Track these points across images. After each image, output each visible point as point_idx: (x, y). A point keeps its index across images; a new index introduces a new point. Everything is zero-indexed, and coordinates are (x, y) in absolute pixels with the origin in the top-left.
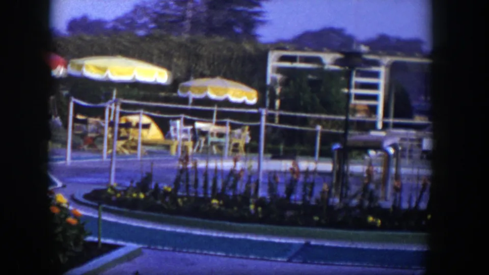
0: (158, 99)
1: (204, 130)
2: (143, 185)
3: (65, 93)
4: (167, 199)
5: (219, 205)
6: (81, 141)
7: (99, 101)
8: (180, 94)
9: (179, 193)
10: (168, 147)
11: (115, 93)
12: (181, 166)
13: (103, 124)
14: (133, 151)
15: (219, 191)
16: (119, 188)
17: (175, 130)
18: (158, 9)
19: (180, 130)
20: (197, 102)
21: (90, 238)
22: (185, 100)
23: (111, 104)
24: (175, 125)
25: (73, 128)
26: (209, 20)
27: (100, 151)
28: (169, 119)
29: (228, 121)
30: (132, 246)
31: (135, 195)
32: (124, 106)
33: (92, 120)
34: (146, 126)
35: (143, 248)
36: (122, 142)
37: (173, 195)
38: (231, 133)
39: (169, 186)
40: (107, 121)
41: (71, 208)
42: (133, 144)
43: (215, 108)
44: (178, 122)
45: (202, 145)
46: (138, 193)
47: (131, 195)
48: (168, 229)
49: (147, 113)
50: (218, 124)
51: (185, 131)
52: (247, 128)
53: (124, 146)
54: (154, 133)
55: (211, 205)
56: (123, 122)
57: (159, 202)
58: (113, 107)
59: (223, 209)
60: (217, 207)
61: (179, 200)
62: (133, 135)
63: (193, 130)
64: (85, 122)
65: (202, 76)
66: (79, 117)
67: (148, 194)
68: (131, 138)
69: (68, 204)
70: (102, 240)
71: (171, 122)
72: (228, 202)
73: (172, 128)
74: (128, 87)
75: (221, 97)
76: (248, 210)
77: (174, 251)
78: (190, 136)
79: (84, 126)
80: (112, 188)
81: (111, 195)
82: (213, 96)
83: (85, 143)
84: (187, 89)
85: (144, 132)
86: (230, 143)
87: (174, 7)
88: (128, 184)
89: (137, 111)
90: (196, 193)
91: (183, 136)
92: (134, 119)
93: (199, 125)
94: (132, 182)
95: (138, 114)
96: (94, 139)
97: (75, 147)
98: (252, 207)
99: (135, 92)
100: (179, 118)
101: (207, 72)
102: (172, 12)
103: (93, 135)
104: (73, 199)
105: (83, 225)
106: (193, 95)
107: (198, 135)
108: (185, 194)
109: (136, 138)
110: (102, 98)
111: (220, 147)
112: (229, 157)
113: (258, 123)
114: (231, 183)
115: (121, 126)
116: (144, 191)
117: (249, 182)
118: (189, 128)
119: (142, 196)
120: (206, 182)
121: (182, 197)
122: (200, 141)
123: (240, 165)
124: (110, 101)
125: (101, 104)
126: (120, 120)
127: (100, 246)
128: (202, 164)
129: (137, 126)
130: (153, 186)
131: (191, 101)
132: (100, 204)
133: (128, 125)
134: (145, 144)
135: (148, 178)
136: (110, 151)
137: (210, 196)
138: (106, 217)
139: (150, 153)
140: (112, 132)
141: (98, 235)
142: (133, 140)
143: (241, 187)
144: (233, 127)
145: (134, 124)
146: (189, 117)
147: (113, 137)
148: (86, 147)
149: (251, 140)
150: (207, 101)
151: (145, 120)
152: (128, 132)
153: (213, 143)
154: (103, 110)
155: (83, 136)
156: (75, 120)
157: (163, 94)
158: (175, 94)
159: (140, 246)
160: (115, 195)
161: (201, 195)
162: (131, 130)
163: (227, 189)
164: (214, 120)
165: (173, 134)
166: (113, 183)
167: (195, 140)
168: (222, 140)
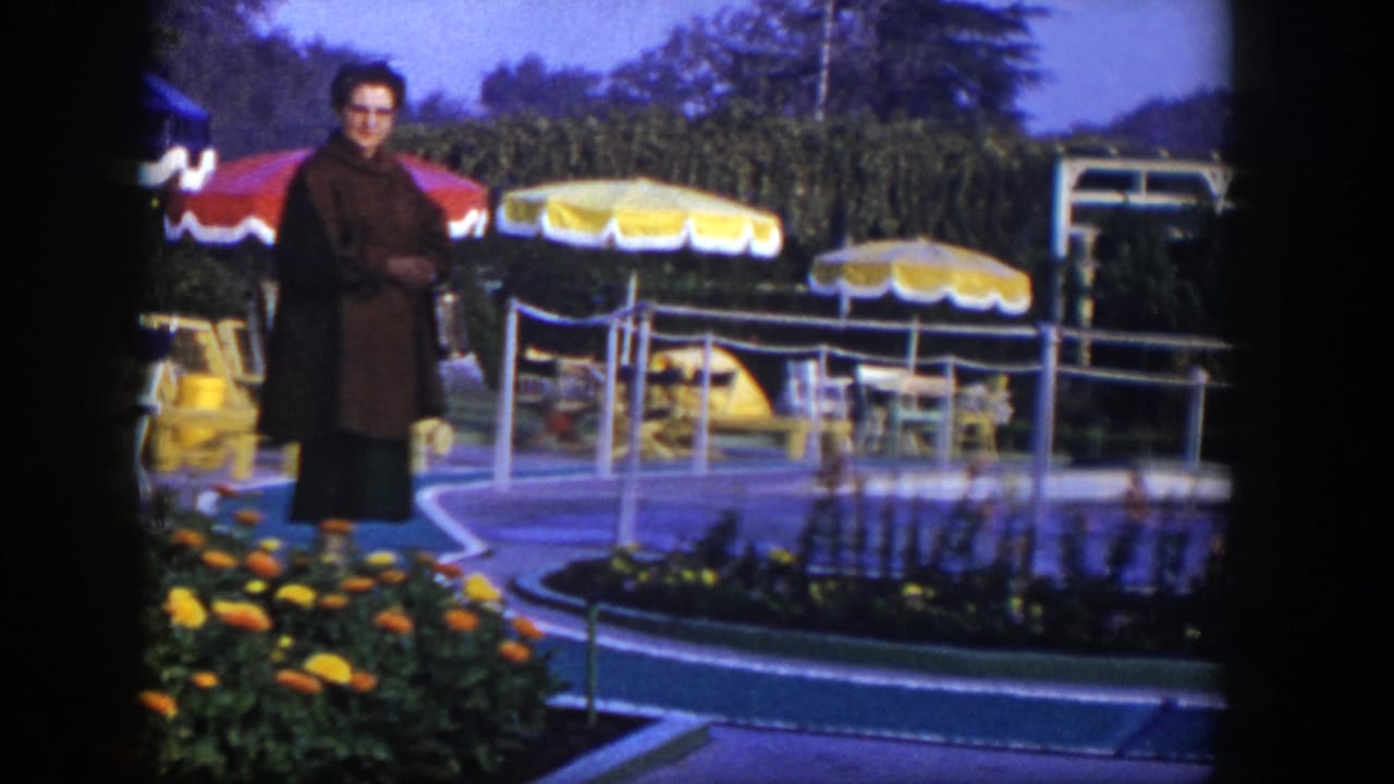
0: (752, 302)
1: (883, 387)
2: (712, 550)
3: (494, 285)
4: (781, 587)
5: (923, 598)
6: (540, 425)
7: (591, 309)
8: (815, 284)
9: (815, 569)
10: (780, 438)
11: (633, 285)
12: (820, 490)
13: (601, 377)
14: (683, 452)
15: (925, 562)
16: (650, 556)
17: (803, 388)
18: (738, 40)
19: (818, 392)
20: (862, 307)
21: (565, 700)
22: (830, 305)
23: (624, 317)
24: (801, 375)
25: (517, 386)
26: (883, 70)
27: (590, 453)
28: (783, 358)
29: (951, 360)
30: (683, 720)
31: (688, 575)
32: (661, 322)
33: (567, 363)
34: (722, 380)
35: (715, 724)
36: (653, 427)
37: (797, 576)
38: (958, 397)
39: (787, 549)
40: (612, 367)
41: (510, 614)
42: (684, 431)
43: (914, 327)
44: (811, 367)
45: (879, 431)
46: (696, 568)
47: (678, 576)
48: (784, 669)
49: (724, 340)
50: (923, 370)
51: (831, 393)
52: (1003, 381)
53: (660, 437)
54: (744, 399)
55: (901, 602)
56: (658, 367)
57: (756, 594)
58: (629, 326)
59: (935, 611)
60: (919, 606)
61: (814, 589)
62: (686, 406)
63: (854, 390)
64: (547, 369)
65: (876, 234)
66: (533, 355)
67: (726, 571)
68: (680, 412)
69: (503, 602)
70: (600, 705)
71: (792, 366)
72: (950, 592)
73: (793, 384)
74: (668, 268)
75: (929, 296)
76: (1004, 613)
77: (800, 731)
78: (843, 407)
79: (546, 381)
80: (625, 556)
81: (620, 577)
82: (905, 290)
83: (552, 428)
84: (834, 271)
85: (717, 397)
86: (956, 424)
87: (782, 33)
88: (669, 542)
89: (696, 337)
90: (861, 566)
91: (827, 406)
92: (687, 360)
93: (869, 375)
94: (682, 537)
95: (701, 344)
96: (572, 417)
97: (522, 442)
98: (1016, 603)
99: (690, 282)
100: (815, 356)
101: (889, 223)
102: (775, 49)
103: (575, 406)
104: (515, 590)
105: (544, 662)
106: (851, 289)
107: (865, 401)
108: (830, 570)
109: (693, 413)
110: (597, 298)
111: (927, 436)
112: (955, 464)
113: (1035, 367)
114: (957, 537)
115: (653, 378)
116: (713, 564)
117: (1008, 534)
118: (842, 383)
119: (709, 577)
120: (889, 536)
121: (820, 579)
122: (874, 421)
123: (984, 487)
124: (622, 310)
125: (597, 318)
126: (649, 363)
127: (593, 719)
128: (879, 486)
129: (698, 378)
130: (738, 549)
131: (846, 306)
132: (592, 600)
133: (670, 377)
134: (718, 429)
135: (727, 527)
136: (623, 451)
137: (897, 575)
138: (607, 640)
139: (734, 455)
140: (628, 397)
141: (586, 691)
142: (686, 420)
143: (986, 549)
144: (964, 377)
145: (688, 373)
146: (840, 352)
147: (629, 413)
148: (551, 441)
149: (1016, 416)
150: (891, 306)
151: (721, 362)
152: (672, 398)
153: (909, 425)
154: (601, 333)
155: (542, 409)
156: (523, 365)
157: (766, 287)
158: (800, 288)
159: (706, 719)
160: (634, 576)
161: (874, 574)
162: (681, 392)
163: (948, 554)
164: (912, 359)
165: (796, 400)
166: (628, 541)
167: (856, 416)
168: (934, 416)
